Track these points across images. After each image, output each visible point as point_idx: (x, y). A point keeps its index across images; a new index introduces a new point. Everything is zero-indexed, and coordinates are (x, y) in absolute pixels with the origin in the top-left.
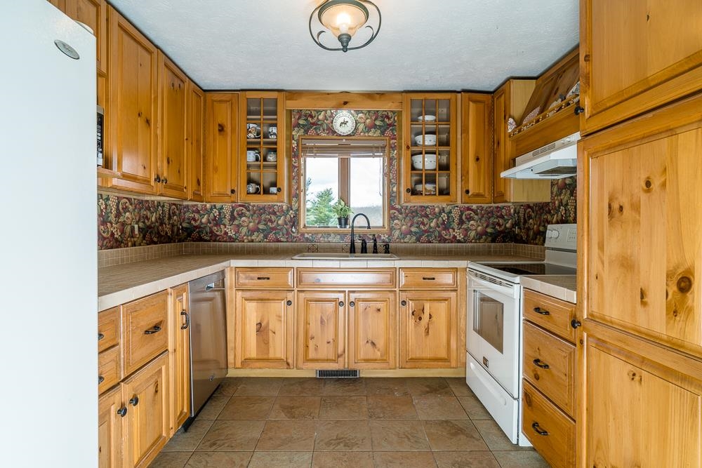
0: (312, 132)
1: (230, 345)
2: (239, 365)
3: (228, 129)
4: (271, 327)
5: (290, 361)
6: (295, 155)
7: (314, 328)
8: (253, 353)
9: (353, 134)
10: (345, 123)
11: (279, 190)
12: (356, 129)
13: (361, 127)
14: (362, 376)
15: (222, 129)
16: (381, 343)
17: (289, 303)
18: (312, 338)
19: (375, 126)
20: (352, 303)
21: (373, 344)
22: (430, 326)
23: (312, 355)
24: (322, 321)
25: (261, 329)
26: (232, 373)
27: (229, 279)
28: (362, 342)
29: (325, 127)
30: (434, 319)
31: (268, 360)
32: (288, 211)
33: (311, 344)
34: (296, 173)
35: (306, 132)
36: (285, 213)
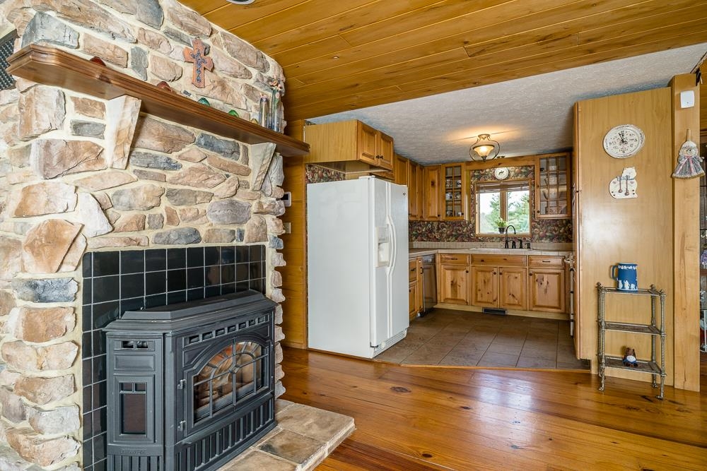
0: (482, 179)
1: (438, 291)
2: (442, 301)
3: (436, 184)
4: (458, 283)
5: (468, 301)
6: (472, 193)
7: (480, 285)
8: (449, 296)
9: (507, 178)
10: (502, 172)
11: (463, 214)
12: (509, 175)
13: (512, 174)
14: (509, 314)
15: (433, 184)
16: (518, 295)
17: (467, 272)
18: (479, 290)
19: (521, 173)
20: (501, 274)
21: (513, 296)
22: (548, 288)
23: (479, 299)
24: (485, 282)
25: (454, 284)
26: (439, 306)
27: (438, 259)
28: (507, 295)
29: (490, 175)
30: (550, 284)
31: (457, 300)
32: (469, 224)
33: (479, 293)
34: (473, 204)
35: (479, 179)
36: (467, 226)
